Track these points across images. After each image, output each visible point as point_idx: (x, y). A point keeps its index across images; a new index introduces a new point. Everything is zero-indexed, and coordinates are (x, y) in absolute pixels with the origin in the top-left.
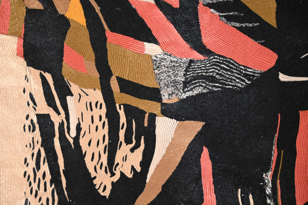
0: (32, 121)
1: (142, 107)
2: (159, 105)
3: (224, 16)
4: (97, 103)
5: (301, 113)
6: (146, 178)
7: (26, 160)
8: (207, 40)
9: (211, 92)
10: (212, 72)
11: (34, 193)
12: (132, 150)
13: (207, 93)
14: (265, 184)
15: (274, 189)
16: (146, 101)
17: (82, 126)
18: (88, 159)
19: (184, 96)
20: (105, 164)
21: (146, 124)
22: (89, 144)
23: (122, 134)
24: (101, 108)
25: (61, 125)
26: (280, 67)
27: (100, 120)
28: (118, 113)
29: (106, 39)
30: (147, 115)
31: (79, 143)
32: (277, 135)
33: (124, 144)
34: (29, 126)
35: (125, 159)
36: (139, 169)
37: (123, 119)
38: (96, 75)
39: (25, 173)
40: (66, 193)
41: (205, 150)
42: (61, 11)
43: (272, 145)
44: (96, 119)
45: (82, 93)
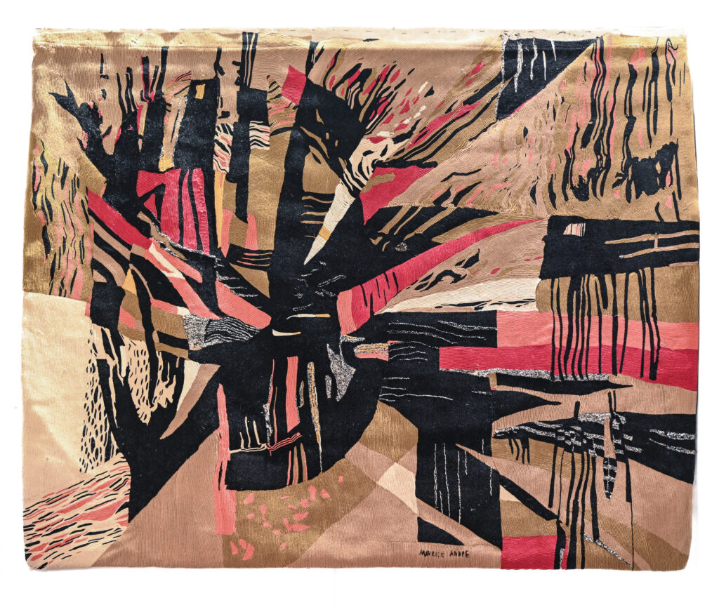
0: (93, 364)
1: (174, 354)
2: (187, 351)
3: (234, 290)
4: (142, 351)
5: (288, 358)
6: (176, 407)
7: (86, 394)
8: (221, 306)
9: (224, 343)
10: (226, 328)
11: (91, 421)
12: (167, 386)
13: (222, 344)
14: (265, 413)
15: (271, 416)
16: (178, 349)
17: (130, 368)
18: (134, 394)
19: (205, 345)
20: (147, 398)
21: (177, 366)
22: (135, 383)
23: (160, 373)
24: (145, 354)
25: (115, 368)
26: (273, 325)
27: (144, 364)
28: (157, 358)
29: (150, 304)
30: (178, 359)
31: (127, 382)
32: (272, 375)
33: (161, 381)
34: (91, 369)
35: (161, 393)
36: (171, 401)
37: (161, 363)
38: (143, 330)
39: (85, 405)
40: (116, 421)
41: (221, 387)
42: (119, 283)
43: (269, 383)
44: (141, 363)
45: (132, 344)
